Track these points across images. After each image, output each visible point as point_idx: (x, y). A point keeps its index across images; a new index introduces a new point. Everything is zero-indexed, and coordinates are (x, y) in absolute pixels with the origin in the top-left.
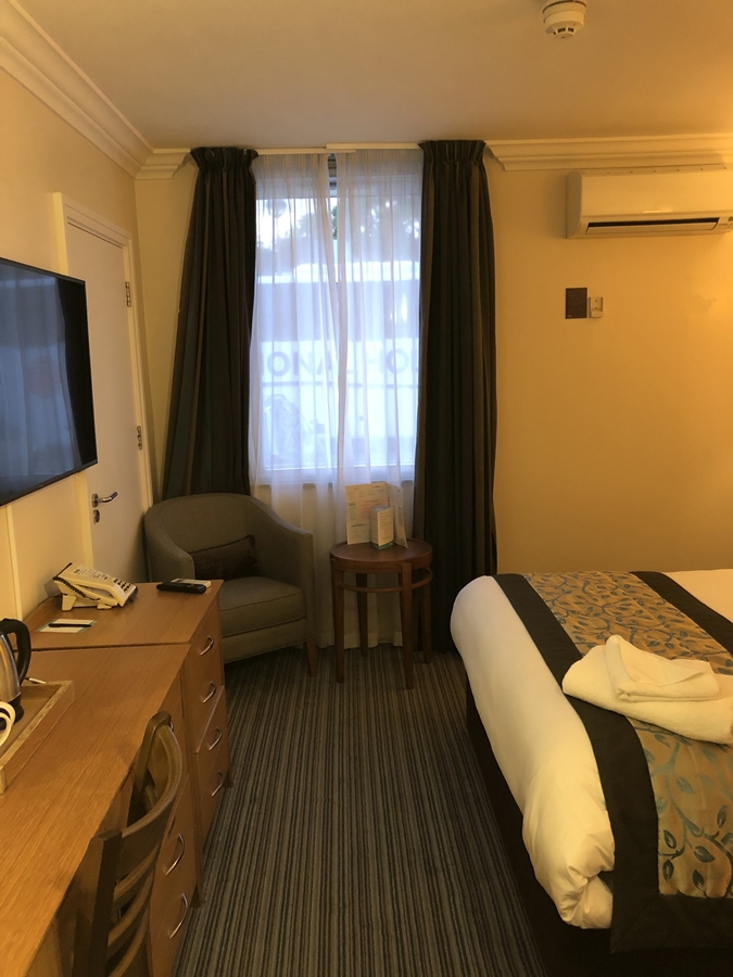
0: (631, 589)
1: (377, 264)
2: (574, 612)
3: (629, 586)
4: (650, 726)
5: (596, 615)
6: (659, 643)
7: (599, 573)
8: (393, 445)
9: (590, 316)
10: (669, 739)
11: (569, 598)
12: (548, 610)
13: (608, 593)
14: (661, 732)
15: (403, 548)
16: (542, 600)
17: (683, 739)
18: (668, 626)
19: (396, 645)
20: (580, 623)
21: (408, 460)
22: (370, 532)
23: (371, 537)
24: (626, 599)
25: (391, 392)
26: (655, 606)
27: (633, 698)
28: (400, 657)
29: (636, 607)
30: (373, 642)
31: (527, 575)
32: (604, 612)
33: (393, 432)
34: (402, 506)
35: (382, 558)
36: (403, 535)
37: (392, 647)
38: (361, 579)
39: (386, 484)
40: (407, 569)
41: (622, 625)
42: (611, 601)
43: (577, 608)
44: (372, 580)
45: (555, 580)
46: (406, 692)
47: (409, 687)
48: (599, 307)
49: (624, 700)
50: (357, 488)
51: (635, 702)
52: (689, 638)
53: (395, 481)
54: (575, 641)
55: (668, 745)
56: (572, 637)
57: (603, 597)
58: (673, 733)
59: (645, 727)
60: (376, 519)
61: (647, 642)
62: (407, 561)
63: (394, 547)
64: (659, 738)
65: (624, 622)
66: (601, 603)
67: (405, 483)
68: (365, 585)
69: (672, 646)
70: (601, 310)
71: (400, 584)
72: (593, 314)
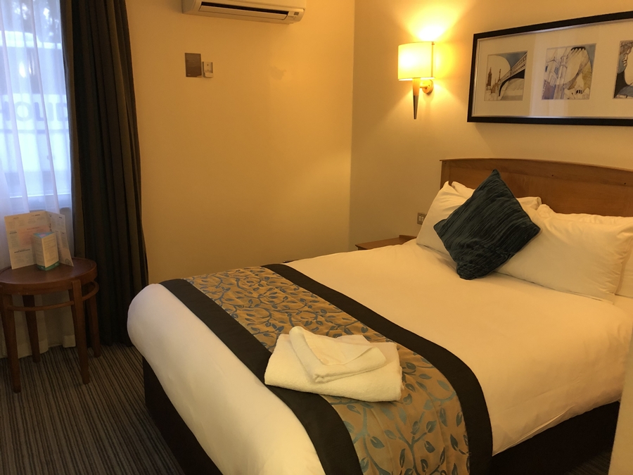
0: (270, 280)
1: (19, 34)
2: (240, 306)
3: (269, 278)
4: (340, 399)
5: (257, 306)
6: (311, 323)
7: (242, 270)
8: (48, 177)
9: (204, 76)
10: (358, 407)
11: (231, 294)
12: (219, 308)
13: (257, 286)
14: (350, 401)
15: (68, 266)
16: (211, 300)
17: (366, 404)
18: (310, 307)
19: (66, 346)
20: (248, 315)
21: (64, 189)
22: (34, 255)
23: (35, 260)
24: (270, 289)
25: (44, 137)
26: (293, 291)
27: (326, 379)
28: (71, 356)
29: (281, 295)
30: (44, 347)
31: (190, 279)
32: (261, 302)
33: (48, 167)
34: (65, 231)
35: (50, 279)
36: (67, 256)
37: (61, 348)
38: (29, 300)
39: (46, 212)
40: (77, 286)
41: (279, 311)
42: (262, 292)
43: (240, 302)
44: (39, 300)
45: (213, 280)
46: (84, 387)
47: (86, 382)
48: (210, 69)
49: (320, 382)
50: (16, 218)
51: (327, 382)
52: (328, 314)
53: (55, 209)
54: (252, 332)
55: (359, 413)
56: (248, 329)
57: (254, 289)
58: (357, 401)
59: (338, 401)
60: (41, 245)
61: (303, 323)
62: (77, 278)
63: (60, 267)
64: (350, 408)
65: (279, 309)
66: (255, 295)
67: (63, 210)
68: (33, 305)
69: (321, 323)
70: (212, 72)
71: (72, 298)
72: (207, 74)
